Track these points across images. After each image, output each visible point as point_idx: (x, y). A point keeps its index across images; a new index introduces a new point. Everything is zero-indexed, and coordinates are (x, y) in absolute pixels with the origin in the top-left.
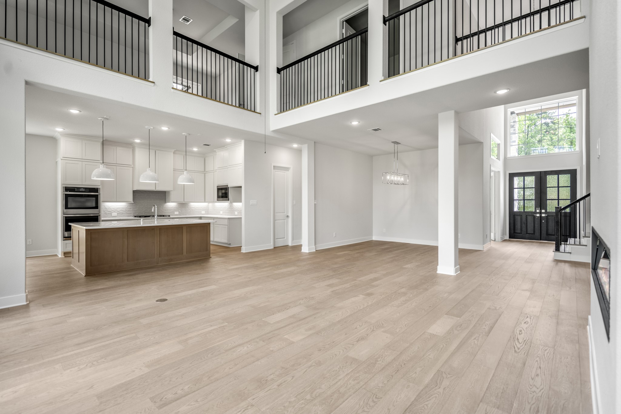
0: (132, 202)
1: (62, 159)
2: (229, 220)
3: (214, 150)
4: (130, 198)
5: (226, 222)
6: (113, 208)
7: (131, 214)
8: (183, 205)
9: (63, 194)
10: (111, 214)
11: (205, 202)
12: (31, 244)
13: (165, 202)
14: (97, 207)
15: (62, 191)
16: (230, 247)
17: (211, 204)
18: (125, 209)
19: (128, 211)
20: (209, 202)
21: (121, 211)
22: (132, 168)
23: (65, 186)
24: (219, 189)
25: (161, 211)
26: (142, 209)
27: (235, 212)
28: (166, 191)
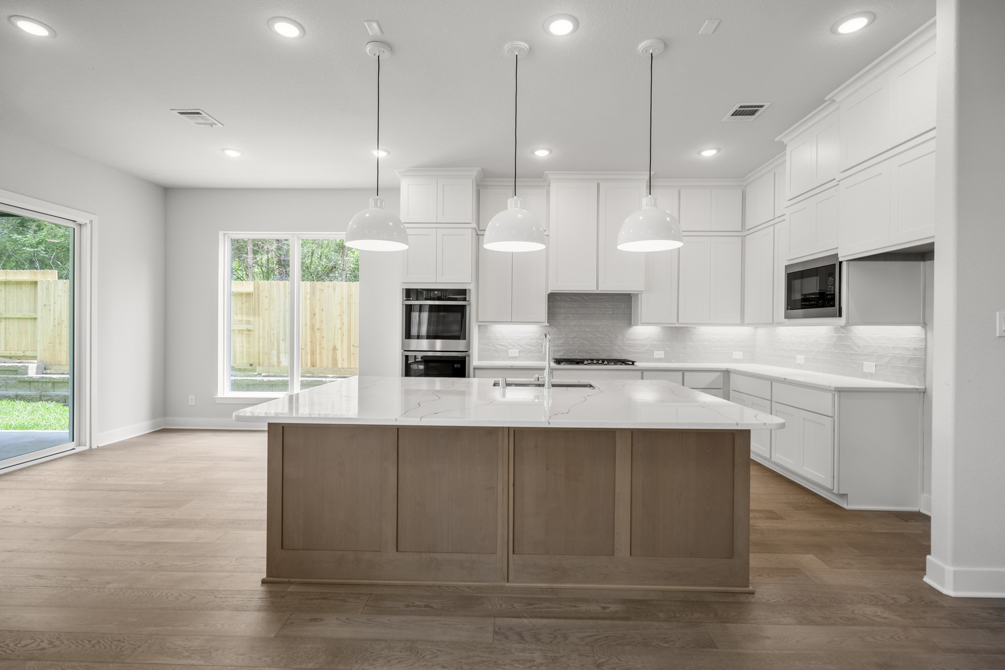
0: (546, 324)
2: (840, 398)
3: (776, 139)
4: (543, 314)
5: (826, 403)
6: (509, 339)
8: (677, 333)
9: (403, 305)
10: (505, 353)
11: (742, 323)
13: (630, 325)
14: (460, 335)
15: (401, 300)
16: (845, 506)
17: (762, 332)
18: (535, 341)
19: (539, 346)
20: (756, 325)
21: (527, 344)
23: (405, 286)
24: (794, 277)
25: (620, 347)
26: (572, 343)
27: (864, 363)
28: (630, 294)
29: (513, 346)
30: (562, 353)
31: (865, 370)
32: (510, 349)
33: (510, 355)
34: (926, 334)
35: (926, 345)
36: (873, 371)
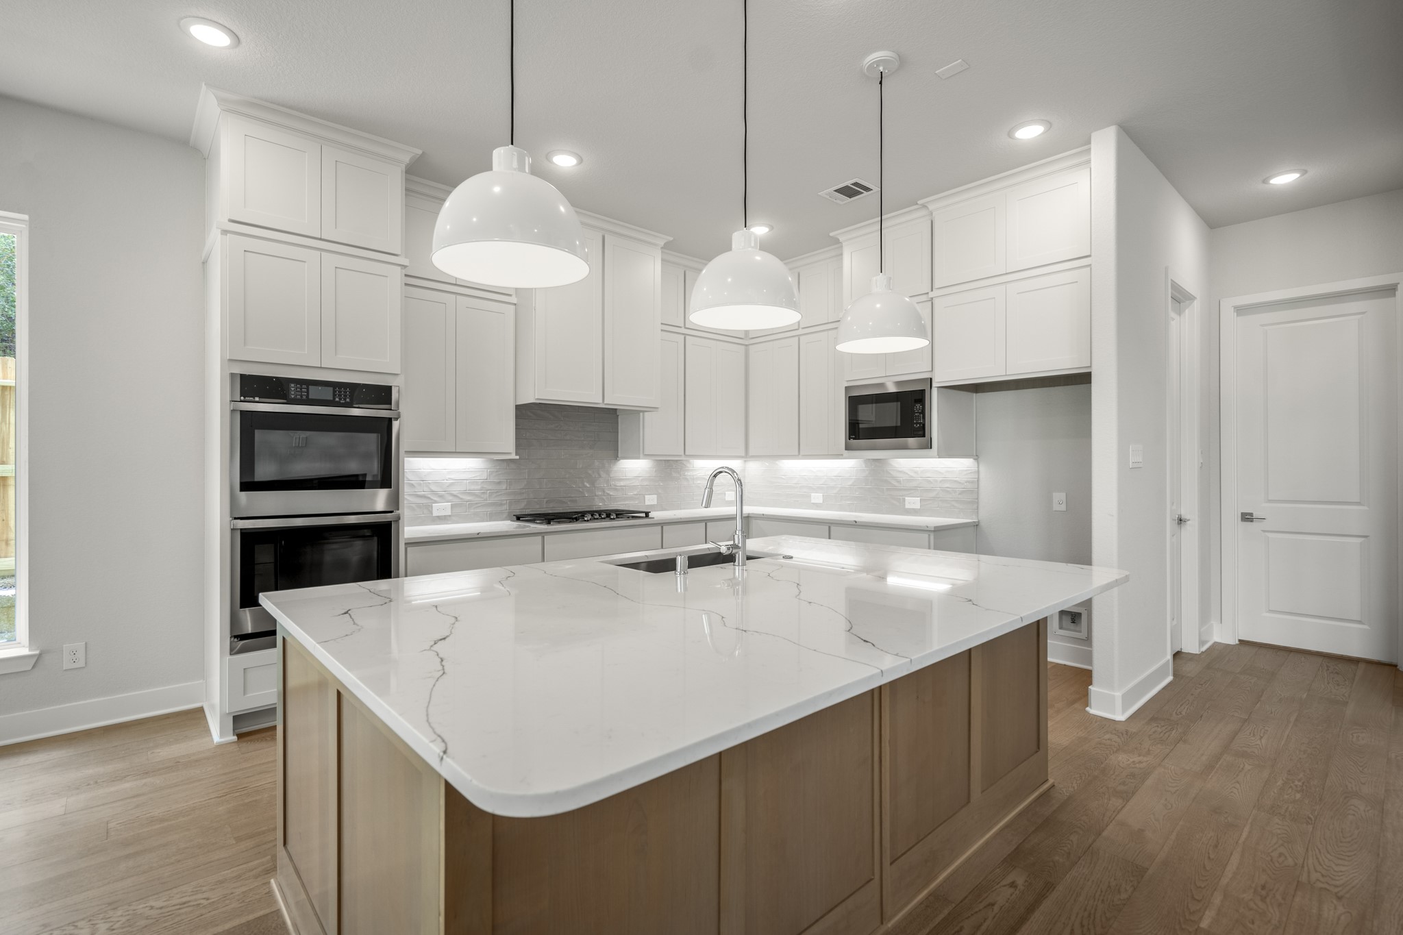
0: (514, 456)
1: (225, 232)
2: (934, 538)
4: (505, 440)
6: (436, 483)
7: (501, 505)
8: (670, 467)
9: (233, 411)
10: (429, 508)
11: (746, 455)
12: (81, 663)
13: (616, 458)
14: (386, 479)
15: (228, 398)
18: (479, 487)
19: (491, 494)
21: (465, 492)
22: (513, 307)
23: (240, 370)
24: (862, 401)
25: (604, 492)
26: (538, 487)
27: (906, 498)
28: (616, 409)
29: (441, 496)
30: (523, 505)
31: (907, 506)
32: (436, 502)
33: (435, 513)
34: (978, 467)
35: (978, 478)
36: (917, 506)
